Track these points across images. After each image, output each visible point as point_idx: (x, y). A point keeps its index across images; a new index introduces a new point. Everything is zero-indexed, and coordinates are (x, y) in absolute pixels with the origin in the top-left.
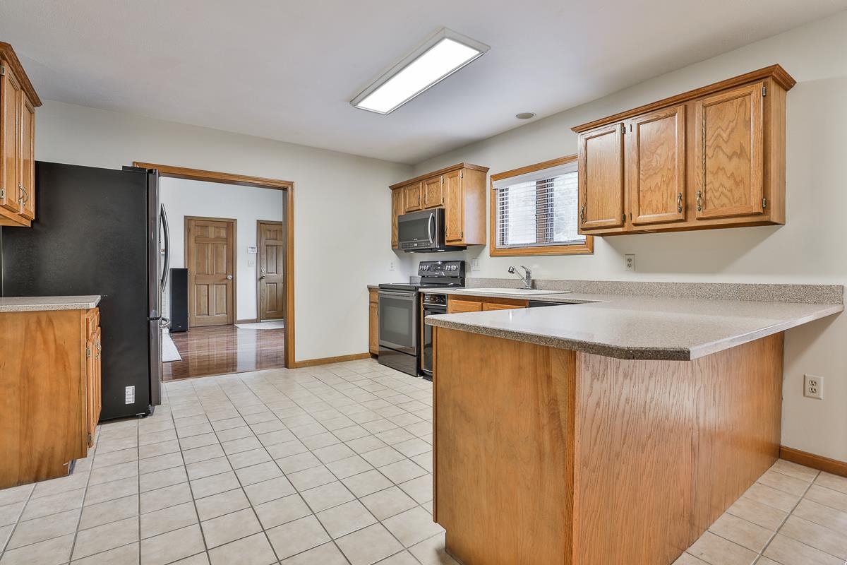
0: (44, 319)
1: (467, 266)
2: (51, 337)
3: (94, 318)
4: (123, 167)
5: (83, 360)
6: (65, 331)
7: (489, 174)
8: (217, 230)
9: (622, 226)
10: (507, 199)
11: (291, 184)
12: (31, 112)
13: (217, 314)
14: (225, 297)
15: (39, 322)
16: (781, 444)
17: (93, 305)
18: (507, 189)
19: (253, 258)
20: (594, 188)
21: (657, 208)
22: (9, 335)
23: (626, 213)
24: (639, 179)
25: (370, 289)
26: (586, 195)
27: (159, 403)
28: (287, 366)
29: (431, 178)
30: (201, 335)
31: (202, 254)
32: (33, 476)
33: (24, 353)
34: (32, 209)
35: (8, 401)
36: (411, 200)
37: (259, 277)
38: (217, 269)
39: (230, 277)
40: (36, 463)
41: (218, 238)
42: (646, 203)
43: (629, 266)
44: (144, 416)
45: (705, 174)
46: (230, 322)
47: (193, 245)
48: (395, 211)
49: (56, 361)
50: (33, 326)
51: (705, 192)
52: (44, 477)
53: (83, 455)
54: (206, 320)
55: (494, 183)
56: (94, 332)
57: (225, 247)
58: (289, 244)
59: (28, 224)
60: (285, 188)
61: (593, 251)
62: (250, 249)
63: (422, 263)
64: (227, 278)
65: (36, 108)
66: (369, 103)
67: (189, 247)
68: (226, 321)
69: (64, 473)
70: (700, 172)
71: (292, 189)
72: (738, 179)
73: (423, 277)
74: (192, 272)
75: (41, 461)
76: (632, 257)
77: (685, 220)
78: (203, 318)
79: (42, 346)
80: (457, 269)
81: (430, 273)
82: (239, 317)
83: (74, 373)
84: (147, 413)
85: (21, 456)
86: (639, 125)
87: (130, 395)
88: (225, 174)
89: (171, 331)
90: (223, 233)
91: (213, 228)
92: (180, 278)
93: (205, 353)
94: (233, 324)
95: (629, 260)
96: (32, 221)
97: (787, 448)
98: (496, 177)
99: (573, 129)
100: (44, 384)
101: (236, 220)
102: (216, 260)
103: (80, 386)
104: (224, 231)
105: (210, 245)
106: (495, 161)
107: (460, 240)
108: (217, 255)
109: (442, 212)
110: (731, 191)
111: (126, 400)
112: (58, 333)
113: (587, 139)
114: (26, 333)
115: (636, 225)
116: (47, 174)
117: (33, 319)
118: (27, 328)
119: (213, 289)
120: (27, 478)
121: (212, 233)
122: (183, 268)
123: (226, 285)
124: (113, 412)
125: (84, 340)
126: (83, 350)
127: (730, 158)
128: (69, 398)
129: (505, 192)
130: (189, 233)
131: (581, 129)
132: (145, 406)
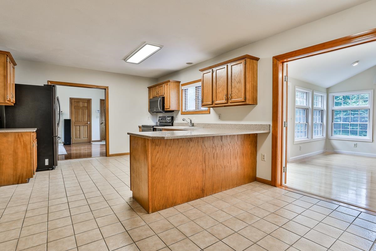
0: (20, 134)
1: (174, 118)
2: (22, 140)
3: (35, 135)
4: (44, 85)
5: (32, 147)
6: (26, 138)
7: (181, 84)
8: (83, 103)
9: (212, 104)
10: (187, 93)
11: (107, 87)
12: (14, 68)
13: (83, 138)
14: (87, 131)
15: (18, 136)
16: (257, 176)
17: (35, 131)
18: (187, 89)
19: (99, 115)
20: (205, 91)
21: (221, 99)
22: (10, 139)
23: (213, 100)
24: (216, 89)
25: (139, 127)
26: (203, 93)
27: (57, 165)
28: (106, 156)
29: (160, 85)
30: (76, 146)
31: (77, 113)
32: (17, 182)
33: (14, 145)
34: (14, 100)
35: (10, 159)
36: (154, 93)
37: (101, 123)
38: (83, 120)
39: (89, 123)
40: (18, 179)
41: (84, 107)
42: (218, 97)
43: (219, 118)
44: (52, 170)
45: (232, 88)
46: (89, 141)
47: (73, 110)
48: (149, 97)
49: (24, 148)
50: (17, 137)
51: (232, 94)
52: (20, 183)
53: (32, 177)
54: (79, 140)
55: (182, 87)
56: (35, 140)
57: (87, 110)
58: (107, 110)
59: (13, 105)
60: (105, 89)
61: (210, 113)
62: (97, 111)
63: (159, 117)
64: (88, 123)
65: (15, 66)
66: (131, 60)
67: (71, 110)
68: (87, 140)
69: (26, 182)
70: (231, 87)
71: (108, 89)
72: (239, 90)
73: (160, 122)
74: (73, 120)
75: (19, 178)
76: (220, 115)
77: (227, 103)
78: (78, 140)
79: (19, 143)
80: (170, 119)
81: (162, 121)
82: (93, 140)
83: (29, 152)
84: (53, 169)
85: (13, 176)
86: (216, 70)
87: (47, 162)
88: (82, 84)
89: (64, 144)
90: (86, 105)
91: (82, 103)
92: (68, 123)
93: (78, 152)
94: (90, 142)
95: (219, 116)
96: (14, 104)
97: (258, 178)
98: (183, 85)
99: (199, 70)
100: (20, 155)
101: (91, 99)
102: (83, 116)
103: (31, 156)
104: (86, 104)
105: (80, 110)
106: (183, 79)
107: (169, 109)
108: (83, 114)
109: (163, 98)
110: (237, 94)
111: (46, 164)
112: (24, 139)
113: (203, 74)
114: (15, 138)
115: (216, 104)
116: (19, 88)
117: (17, 134)
118: (15, 137)
119: (82, 128)
120: (15, 183)
121: (81, 104)
122: (69, 119)
123: (87, 126)
124: (41, 167)
125: (32, 141)
126: (32, 144)
127: (237, 83)
128: (28, 159)
129: (186, 90)
130: (71, 104)
131: (202, 70)
132: (52, 166)
